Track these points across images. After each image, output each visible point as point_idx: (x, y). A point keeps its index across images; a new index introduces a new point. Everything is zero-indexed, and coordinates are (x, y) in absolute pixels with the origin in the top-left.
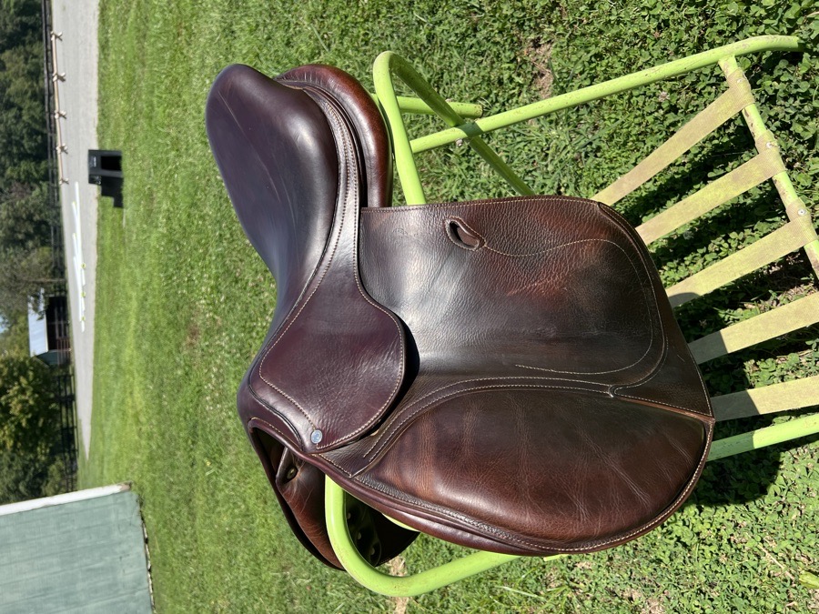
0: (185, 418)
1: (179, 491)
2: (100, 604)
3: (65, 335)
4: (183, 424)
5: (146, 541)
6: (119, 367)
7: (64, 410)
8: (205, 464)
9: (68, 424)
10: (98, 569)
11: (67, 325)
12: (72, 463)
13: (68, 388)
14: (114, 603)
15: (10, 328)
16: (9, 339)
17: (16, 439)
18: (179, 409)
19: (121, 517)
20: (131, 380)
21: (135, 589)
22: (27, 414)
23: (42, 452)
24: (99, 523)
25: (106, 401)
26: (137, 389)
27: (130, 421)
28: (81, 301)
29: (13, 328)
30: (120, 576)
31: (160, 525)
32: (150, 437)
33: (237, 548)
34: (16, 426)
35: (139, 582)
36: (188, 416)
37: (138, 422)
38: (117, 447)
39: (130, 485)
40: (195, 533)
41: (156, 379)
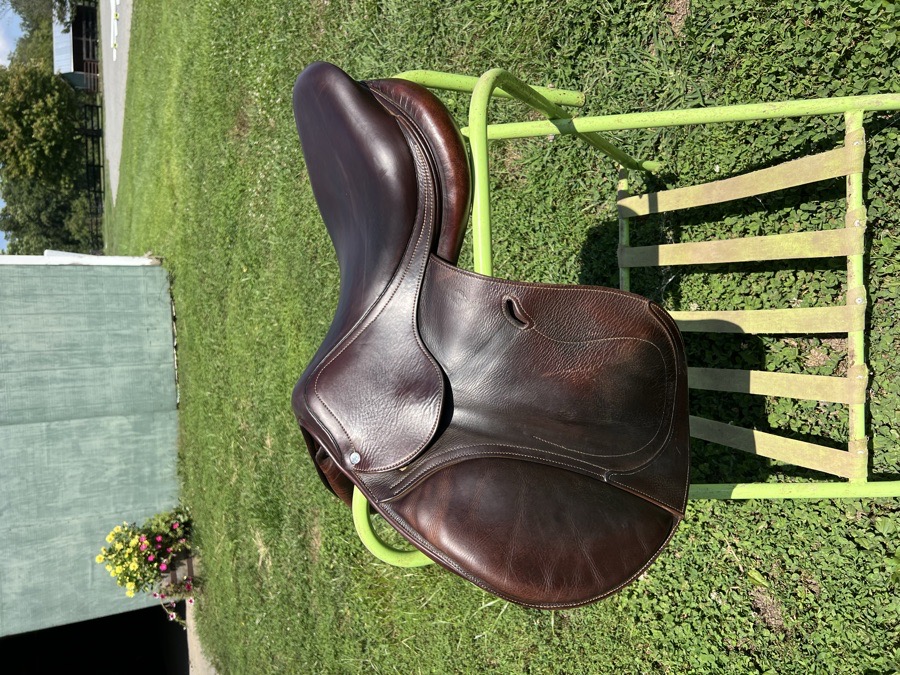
0: (225, 214)
1: (213, 285)
2: (125, 368)
3: (94, 56)
4: (223, 220)
5: (174, 319)
6: (154, 124)
7: (90, 143)
8: (242, 270)
9: (94, 160)
10: (125, 336)
11: (96, 44)
12: (97, 205)
13: (95, 119)
14: (139, 371)
15: (31, 32)
16: (30, 46)
17: (38, 166)
18: (219, 201)
19: (151, 290)
20: (169, 147)
21: (160, 362)
22: (50, 141)
23: (65, 186)
24: (129, 291)
25: (138, 154)
26: (174, 161)
27: (165, 191)
28: (114, 23)
29: (36, 33)
30: (146, 347)
31: (190, 311)
32: (185, 219)
33: (266, 361)
34: (38, 153)
35: (164, 355)
36: (228, 212)
37: (173, 195)
38: (148, 211)
39: (161, 260)
40: (224, 330)
41: (196, 159)
